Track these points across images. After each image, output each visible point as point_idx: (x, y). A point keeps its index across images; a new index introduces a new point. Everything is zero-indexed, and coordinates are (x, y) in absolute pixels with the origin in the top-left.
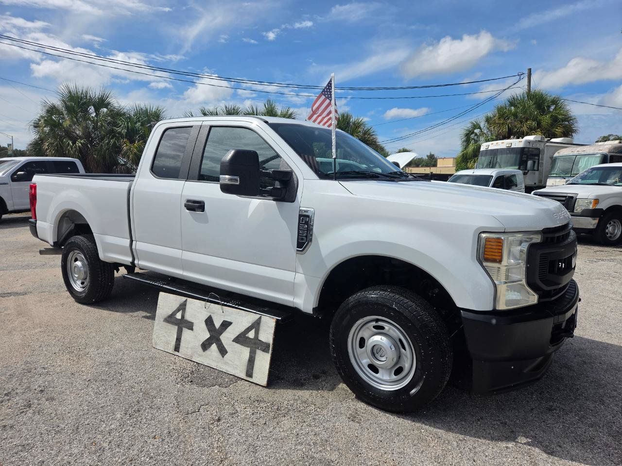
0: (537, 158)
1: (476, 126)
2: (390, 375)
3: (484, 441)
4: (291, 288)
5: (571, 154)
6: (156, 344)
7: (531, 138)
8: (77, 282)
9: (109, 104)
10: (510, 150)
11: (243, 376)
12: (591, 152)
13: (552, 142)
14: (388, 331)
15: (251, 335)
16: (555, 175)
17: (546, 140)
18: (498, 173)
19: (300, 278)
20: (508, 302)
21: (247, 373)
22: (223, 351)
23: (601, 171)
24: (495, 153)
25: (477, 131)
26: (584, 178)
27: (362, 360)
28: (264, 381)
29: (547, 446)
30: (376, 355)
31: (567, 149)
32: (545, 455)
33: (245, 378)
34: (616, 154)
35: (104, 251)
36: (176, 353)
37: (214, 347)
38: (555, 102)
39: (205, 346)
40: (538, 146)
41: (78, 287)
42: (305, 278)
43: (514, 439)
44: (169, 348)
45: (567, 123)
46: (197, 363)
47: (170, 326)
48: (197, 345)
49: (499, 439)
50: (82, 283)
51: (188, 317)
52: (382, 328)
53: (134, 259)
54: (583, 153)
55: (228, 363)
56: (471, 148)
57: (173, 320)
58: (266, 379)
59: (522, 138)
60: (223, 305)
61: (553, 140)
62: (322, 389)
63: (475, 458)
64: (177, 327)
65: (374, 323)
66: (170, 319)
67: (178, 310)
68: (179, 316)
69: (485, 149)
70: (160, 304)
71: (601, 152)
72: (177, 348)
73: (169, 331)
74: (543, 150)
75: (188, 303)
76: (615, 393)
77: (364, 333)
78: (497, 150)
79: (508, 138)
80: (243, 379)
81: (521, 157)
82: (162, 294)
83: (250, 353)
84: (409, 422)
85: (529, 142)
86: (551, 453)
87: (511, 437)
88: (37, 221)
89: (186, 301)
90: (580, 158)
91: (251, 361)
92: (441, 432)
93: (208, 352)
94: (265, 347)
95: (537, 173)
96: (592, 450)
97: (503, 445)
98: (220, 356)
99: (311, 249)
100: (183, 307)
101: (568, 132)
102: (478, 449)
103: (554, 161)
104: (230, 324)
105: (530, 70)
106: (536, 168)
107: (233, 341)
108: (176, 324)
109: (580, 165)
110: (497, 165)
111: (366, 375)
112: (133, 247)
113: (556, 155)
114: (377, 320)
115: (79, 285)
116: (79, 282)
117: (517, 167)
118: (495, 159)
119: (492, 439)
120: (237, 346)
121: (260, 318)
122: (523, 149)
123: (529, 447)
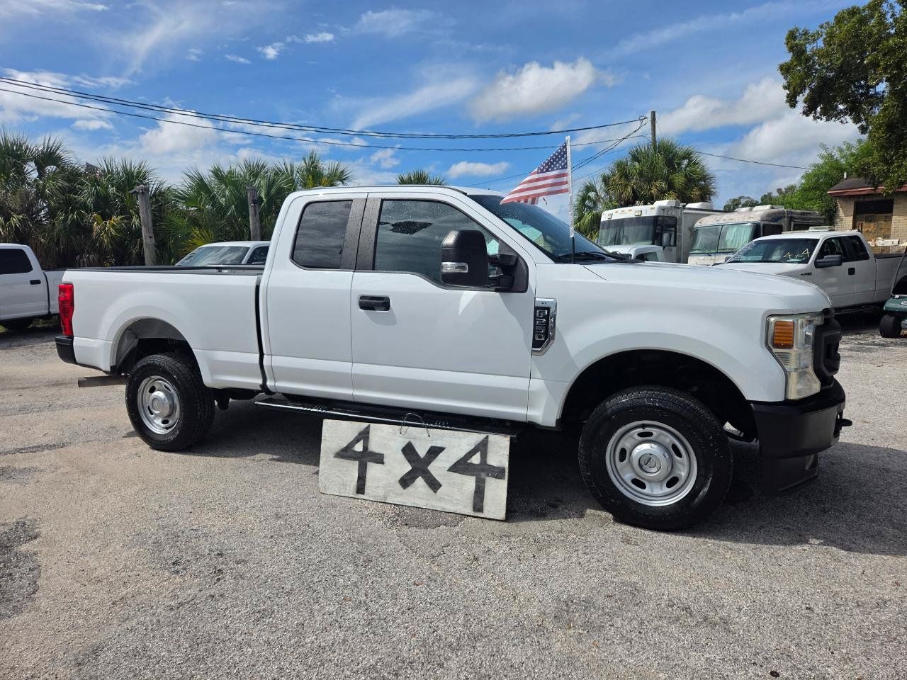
0: (673, 229)
1: (589, 188)
2: (661, 489)
3: (778, 547)
4: (525, 398)
5: (716, 223)
6: (325, 488)
7: (664, 203)
8: (155, 421)
9: (59, 158)
10: (639, 220)
11: (469, 511)
12: (741, 221)
13: (690, 209)
14: (657, 437)
15: (476, 459)
16: (697, 252)
17: (681, 205)
18: (637, 250)
19: (537, 384)
20: (799, 392)
21: (474, 507)
22: (434, 485)
23: (766, 245)
24: (620, 223)
25: (592, 194)
26: (746, 254)
27: (624, 475)
28: (502, 514)
29: (841, 544)
30: (644, 467)
31: (710, 216)
32: (845, 553)
33: (472, 513)
34: (770, 223)
35: (213, 371)
36: (360, 496)
37: (420, 481)
38: (687, 155)
39: (406, 482)
40: (673, 214)
41: (157, 428)
42: (545, 383)
43: (807, 542)
44: (347, 491)
45: (703, 183)
46: (395, 504)
47: (345, 462)
48: (392, 482)
49: (791, 543)
50: (165, 422)
51: (374, 447)
52: (650, 434)
53: (265, 379)
54: (730, 222)
55: (444, 498)
56: (588, 217)
57: (349, 454)
58: (504, 512)
59: (652, 204)
60: (428, 427)
61: (689, 206)
62: (570, 517)
63: (779, 563)
64: (357, 463)
65: (641, 430)
66: (345, 453)
67: (357, 440)
68: (359, 447)
69: (607, 219)
70: (327, 435)
71: (752, 220)
72: (361, 489)
73: (345, 469)
74: (681, 219)
75: (371, 429)
76: (879, 490)
77: (626, 443)
78: (624, 219)
79: (633, 204)
80: (468, 516)
81: (655, 229)
82: (327, 423)
83: (476, 482)
84: (690, 538)
85: (663, 209)
86: (849, 549)
87: (802, 540)
88: (75, 338)
89: (369, 426)
90: (727, 228)
91: (479, 493)
92: (729, 544)
93: (410, 489)
94: (498, 474)
95: (674, 248)
96: (885, 543)
97: (799, 548)
98: (431, 492)
99: (553, 348)
100: (364, 436)
101: (705, 195)
102: (776, 555)
103: (694, 233)
104: (441, 449)
105: (654, 113)
106: (672, 243)
107: (449, 470)
108: (355, 459)
109: (727, 238)
110: (624, 240)
111: (630, 492)
112: (265, 363)
113: (697, 225)
114: (643, 426)
115: (158, 425)
116: (159, 421)
117: (651, 242)
118: (621, 233)
119: (785, 544)
120: (457, 477)
121: (487, 437)
122: (656, 218)
123: (825, 547)
